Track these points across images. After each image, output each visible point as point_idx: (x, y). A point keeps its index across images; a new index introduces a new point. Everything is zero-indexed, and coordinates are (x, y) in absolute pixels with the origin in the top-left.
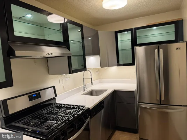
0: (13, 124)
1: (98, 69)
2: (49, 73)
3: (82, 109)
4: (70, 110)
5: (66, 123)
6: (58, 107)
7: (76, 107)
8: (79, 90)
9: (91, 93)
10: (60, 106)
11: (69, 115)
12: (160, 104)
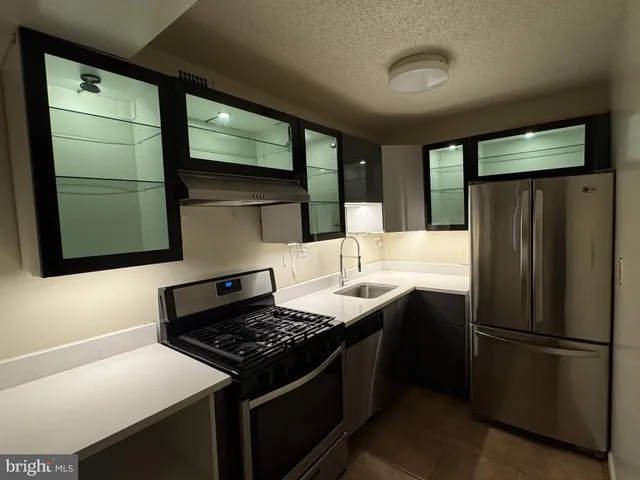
0: (183, 338)
1: (380, 235)
2: (262, 239)
3: (326, 324)
4: (301, 324)
5: (285, 348)
6: (275, 314)
7: (313, 318)
8: (329, 282)
9: (359, 292)
10: (280, 313)
11: (295, 332)
12: (531, 332)
